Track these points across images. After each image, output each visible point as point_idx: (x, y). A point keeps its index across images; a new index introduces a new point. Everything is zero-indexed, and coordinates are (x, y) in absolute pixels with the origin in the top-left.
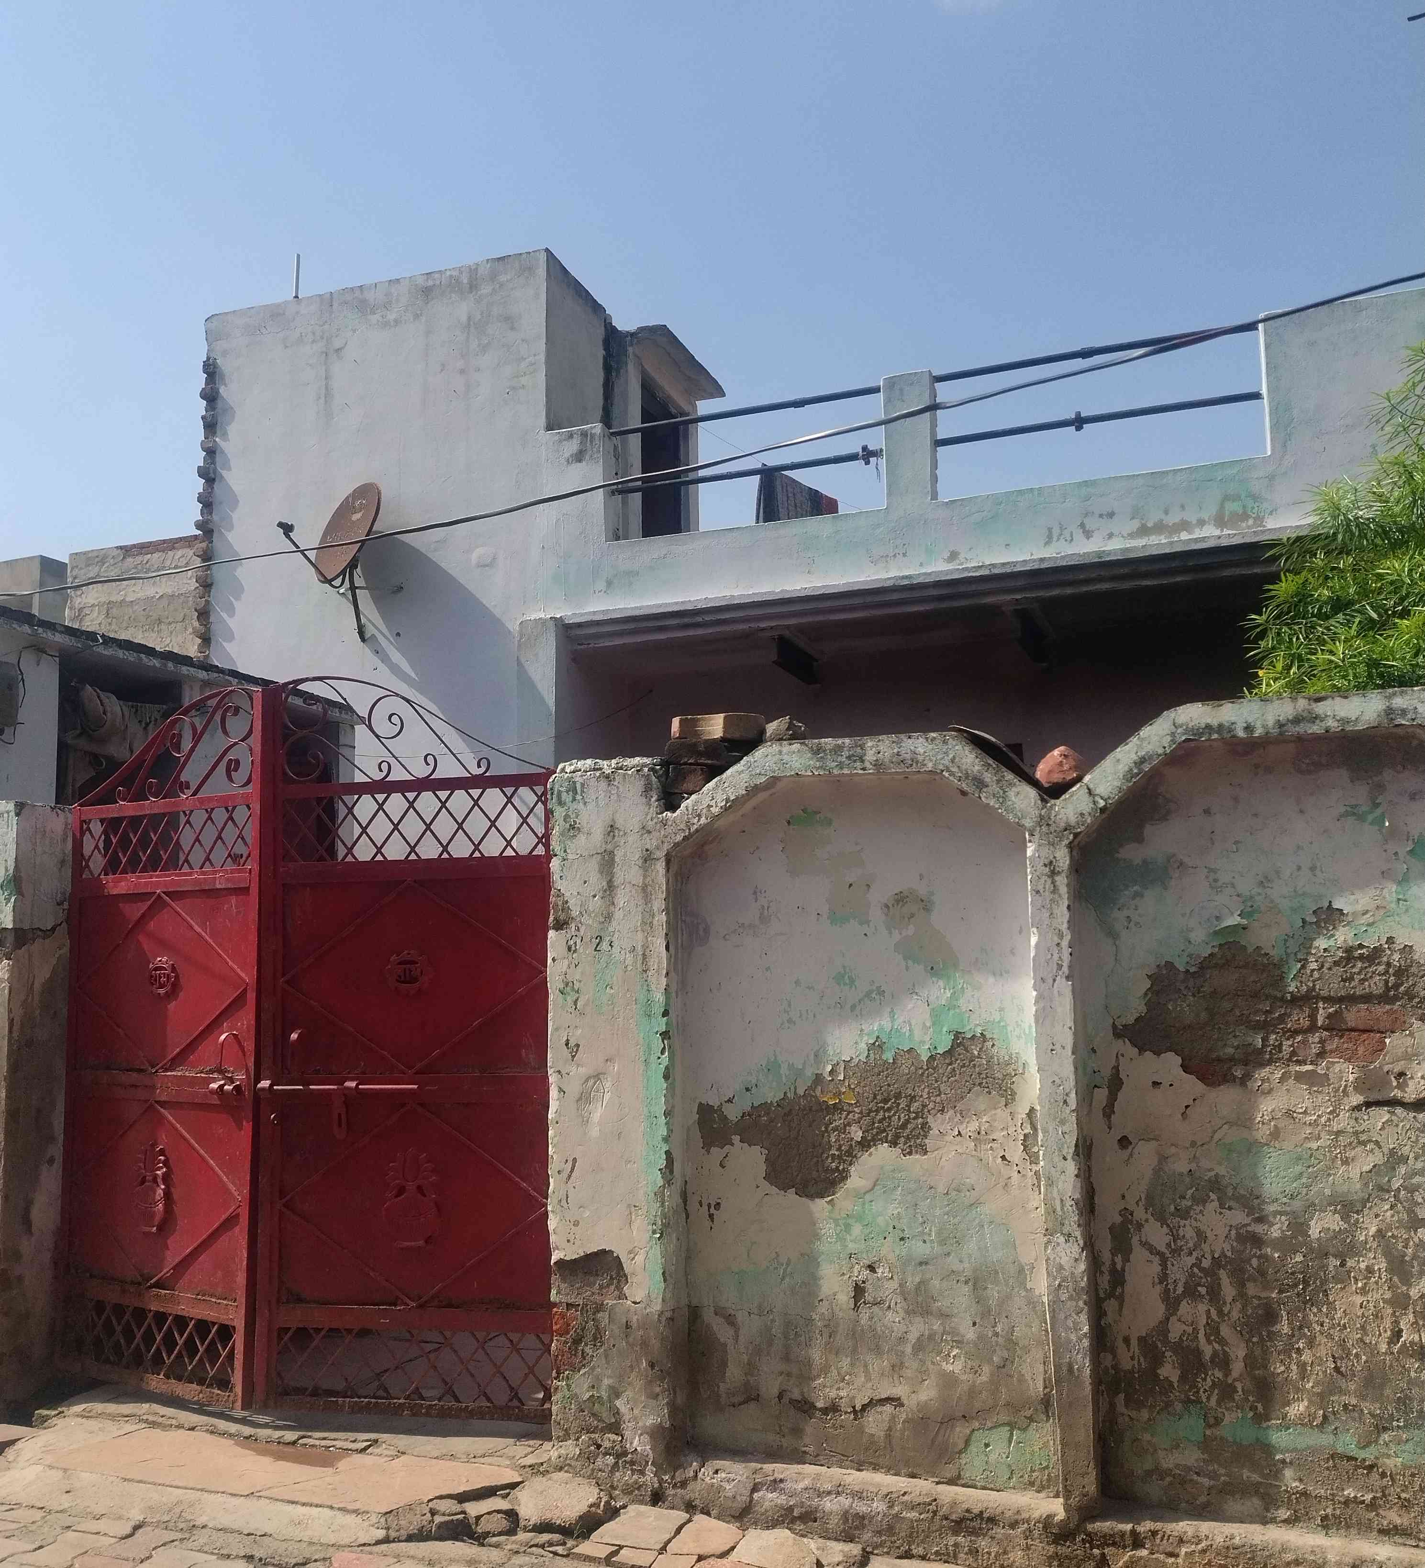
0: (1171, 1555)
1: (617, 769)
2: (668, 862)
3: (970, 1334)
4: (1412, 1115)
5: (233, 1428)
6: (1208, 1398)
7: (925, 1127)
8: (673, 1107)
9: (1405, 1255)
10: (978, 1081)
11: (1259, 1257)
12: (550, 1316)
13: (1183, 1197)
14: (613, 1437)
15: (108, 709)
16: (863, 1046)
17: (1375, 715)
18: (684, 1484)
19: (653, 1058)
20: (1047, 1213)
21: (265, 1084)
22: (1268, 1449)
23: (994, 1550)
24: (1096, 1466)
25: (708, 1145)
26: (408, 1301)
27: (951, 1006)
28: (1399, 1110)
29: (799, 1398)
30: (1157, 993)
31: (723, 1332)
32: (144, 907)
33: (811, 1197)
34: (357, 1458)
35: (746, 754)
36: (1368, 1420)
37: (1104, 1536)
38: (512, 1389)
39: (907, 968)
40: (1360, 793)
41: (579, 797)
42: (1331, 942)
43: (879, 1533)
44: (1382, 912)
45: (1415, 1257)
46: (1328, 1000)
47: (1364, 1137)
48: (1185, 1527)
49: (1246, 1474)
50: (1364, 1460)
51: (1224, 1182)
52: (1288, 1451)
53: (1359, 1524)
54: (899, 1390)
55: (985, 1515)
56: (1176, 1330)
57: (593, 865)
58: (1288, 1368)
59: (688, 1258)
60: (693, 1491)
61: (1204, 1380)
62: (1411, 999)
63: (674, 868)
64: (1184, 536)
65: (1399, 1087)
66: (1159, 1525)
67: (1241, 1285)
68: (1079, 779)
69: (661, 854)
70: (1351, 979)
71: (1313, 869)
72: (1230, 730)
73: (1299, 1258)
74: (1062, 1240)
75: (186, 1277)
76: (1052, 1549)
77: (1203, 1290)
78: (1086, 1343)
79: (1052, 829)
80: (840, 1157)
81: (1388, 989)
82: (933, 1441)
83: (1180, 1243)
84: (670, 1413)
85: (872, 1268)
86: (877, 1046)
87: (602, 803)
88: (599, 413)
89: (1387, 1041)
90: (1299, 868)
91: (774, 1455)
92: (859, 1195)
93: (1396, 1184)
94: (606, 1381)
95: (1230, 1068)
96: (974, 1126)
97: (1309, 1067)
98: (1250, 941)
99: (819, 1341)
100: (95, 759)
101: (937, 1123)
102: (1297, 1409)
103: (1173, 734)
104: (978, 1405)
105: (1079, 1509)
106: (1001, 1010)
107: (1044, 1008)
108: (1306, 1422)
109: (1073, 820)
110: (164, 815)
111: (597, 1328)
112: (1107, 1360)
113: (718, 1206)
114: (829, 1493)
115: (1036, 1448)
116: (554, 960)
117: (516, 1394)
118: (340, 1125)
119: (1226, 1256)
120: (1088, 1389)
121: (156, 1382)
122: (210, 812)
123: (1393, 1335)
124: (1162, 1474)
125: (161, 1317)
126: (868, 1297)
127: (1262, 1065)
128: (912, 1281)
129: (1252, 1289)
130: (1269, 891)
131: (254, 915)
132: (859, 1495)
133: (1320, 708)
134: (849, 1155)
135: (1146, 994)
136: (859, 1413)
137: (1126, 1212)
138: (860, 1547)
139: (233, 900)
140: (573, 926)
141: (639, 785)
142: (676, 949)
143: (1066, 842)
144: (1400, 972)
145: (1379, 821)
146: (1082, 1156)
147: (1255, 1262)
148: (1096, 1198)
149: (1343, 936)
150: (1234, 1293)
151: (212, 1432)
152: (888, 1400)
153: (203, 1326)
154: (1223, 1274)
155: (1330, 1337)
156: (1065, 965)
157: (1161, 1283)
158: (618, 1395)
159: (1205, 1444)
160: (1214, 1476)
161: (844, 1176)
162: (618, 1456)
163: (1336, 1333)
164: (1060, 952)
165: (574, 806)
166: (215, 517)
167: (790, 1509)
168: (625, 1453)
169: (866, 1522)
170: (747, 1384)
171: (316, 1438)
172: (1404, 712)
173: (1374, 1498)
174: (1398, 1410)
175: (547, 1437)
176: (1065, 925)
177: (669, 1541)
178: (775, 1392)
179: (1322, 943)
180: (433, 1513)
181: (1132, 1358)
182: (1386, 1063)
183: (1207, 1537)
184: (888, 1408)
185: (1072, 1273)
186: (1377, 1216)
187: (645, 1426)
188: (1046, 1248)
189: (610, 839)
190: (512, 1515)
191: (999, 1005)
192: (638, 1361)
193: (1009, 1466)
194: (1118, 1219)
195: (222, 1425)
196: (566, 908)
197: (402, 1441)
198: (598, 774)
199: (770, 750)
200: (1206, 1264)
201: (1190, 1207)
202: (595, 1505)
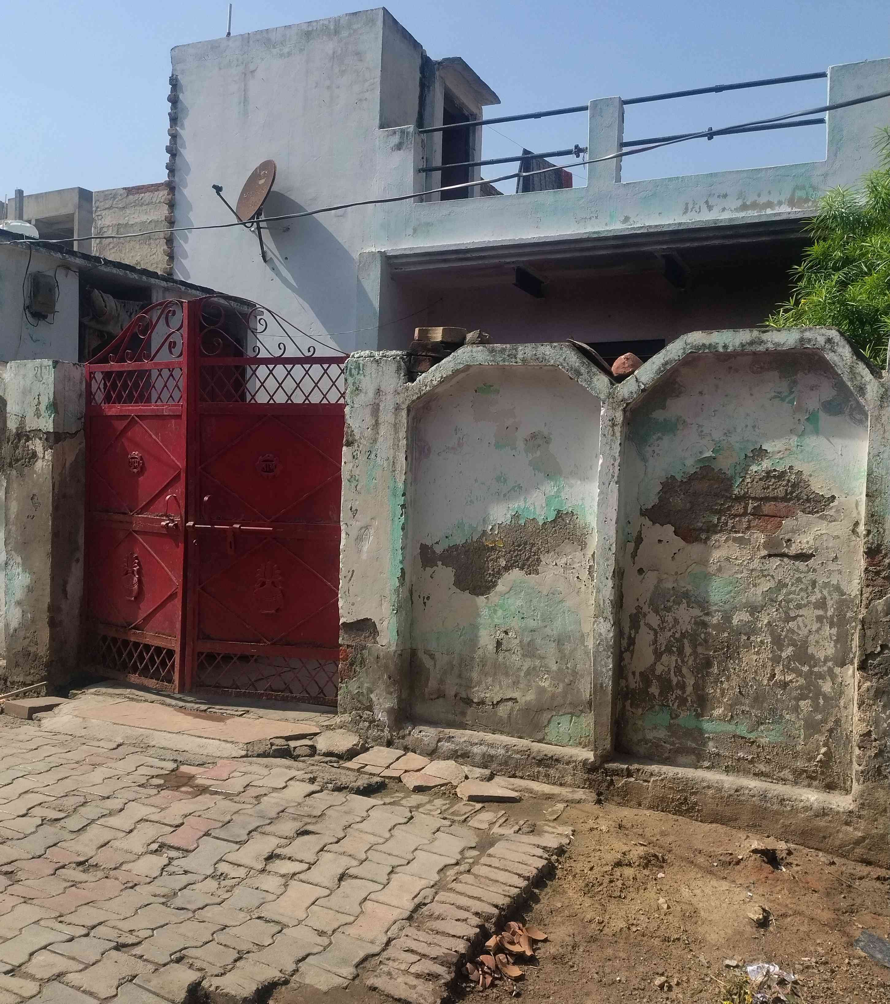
0: (645, 781)
1: (383, 357)
2: (409, 411)
3: (554, 667)
4: (792, 562)
5: (174, 702)
6: (673, 705)
7: (539, 560)
8: (406, 545)
9: (781, 635)
10: (568, 537)
11: (705, 633)
12: (339, 652)
13: (668, 601)
14: (368, 712)
15: (108, 304)
16: (509, 516)
17: (794, 341)
18: (403, 737)
19: (396, 519)
20: (596, 606)
21: (190, 523)
22: (701, 731)
23: (557, 775)
24: (611, 735)
25: (424, 566)
26: (265, 640)
27: (557, 495)
28: (786, 559)
29: (465, 697)
30: (665, 493)
31: (428, 662)
32: (125, 423)
33: (477, 595)
34: (237, 719)
35: (454, 351)
36: (754, 719)
37: (613, 771)
38: (320, 688)
39: (535, 474)
40: (784, 386)
41: (361, 372)
42: (759, 468)
43: (500, 765)
44: (788, 452)
45: (786, 636)
46: (754, 499)
47: (766, 573)
48: (655, 768)
49: (689, 743)
50: (750, 739)
51: (690, 594)
52: (711, 733)
53: (744, 770)
54: (516, 695)
55: (554, 758)
56: (659, 669)
57: (368, 411)
58: (715, 691)
59: (412, 624)
60: (408, 741)
61: (672, 695)
62: (798, 500)
63: (412, 414)
64: (769, 211)
65: (787, 547)
66: (641, 766)
67: (694, 647)
68: (632, 372)
69: (405, 406)
70: (768, 488)
71: (754, 427)
72: (715, 347)
73: (726, 635)
74: (602, 620)
75: (151, 623)
76: (586, 776)
77: (675, 649)
78: (610, 673)
79: (615, 400)
80: (493, 575)
81: (787, 494)
82: (532, 721)
83: (665, 624)
84: (398, 701)
85: (506, 633)
86: (516, 516)
87: (374, 376)
88: (416, 115)
89: (783, 522)
90: (747, 426)
91: (451, 725)
92: (502, 595)
93: (780, 598)
94: (366, 685)
95: (699, 534)
96: (564, 560)
97: (741, 535)
98: (716, 466)
99: (477, 669)
100: (101, 334)
101: (545, 559)
102: (718, 712)
103: (684, 349)
104: (555, 704)
105: (601, 756)
106: (583, 499)
107: (603, 499)
108: (722, 719)
109: (626, 396)
110: (135, 371)
111: (363, 658)
112: (623, 683)
113: (428, 598)
114: (477, 744)
115: (584, 726)
116: (345, 463)
117: (322, 691)
118: (231, 548)
119: (688, 632)
120: (609, 697)
121: (134, 678)
122: (160, 371)
123: (771, 676)
124: (646, 742)
125: (137, 645)
126: (504, 647)
127: (716, 533)
128: (527, 640)
129: (700, 650)
130: (729, 439)
131: (184, 431)
132: (491, 745)
133: (765, 337)
134: (498, 574)
135: (659, 493)
136: (495, 705)
137: (639, 608)
138: (490, 771)
139: (173, 421)
140: (356, 444)
141: (394, 367)
142: (412, 459)
143: (622, 408)
144: (795, 486)
145: (791, 402)
146: (616, 577)
147: (703, 636)
148: (624, 600)
149: (766, 464)
150: (691, 651)
151: (163, 704)
152: (510, 699)
153: (159, 650)
154: (686, 641)
155: (738, 676)
156: (616, 475)
157: (653, 644)
158: (372, 692)
159: (670, 727)
160: (673, 744)
161: (495, 585)
162: (371, 722)
163: (741, 674)
164: (614, 468)
165: (358, 377)
166: (177, 179)
167: (456, 751)
168: (375, 721)
169: (494, 759)
170: (439, 690)
171: (217, 709)
172: (810, 340)
173: (753, 758)
174: (770, 714)
175: (336, 713)
176: (618, 454)
177: (392, 763)
178: (453, 693)
179: (754, 468)
180: (272, 744)
181: (636, 682)
182: (781, 534)
183: (665, 773)
184: (510, 703)
185: (606, 638)
186: (769, 614)
187: (385, 708)
188: (594, 625)
189: (377, 397)
190: (313, 748)
191: (581, 496)
192: (383, 676)
193: (569, 734)
194: (635, 611)
195: (168, 700)
196: (352, 435)
197: (262, 712)
198: (372, 359)
199: (466, 349)
200: (677, 635)
201: (672, 606)
202: (356, 745)
